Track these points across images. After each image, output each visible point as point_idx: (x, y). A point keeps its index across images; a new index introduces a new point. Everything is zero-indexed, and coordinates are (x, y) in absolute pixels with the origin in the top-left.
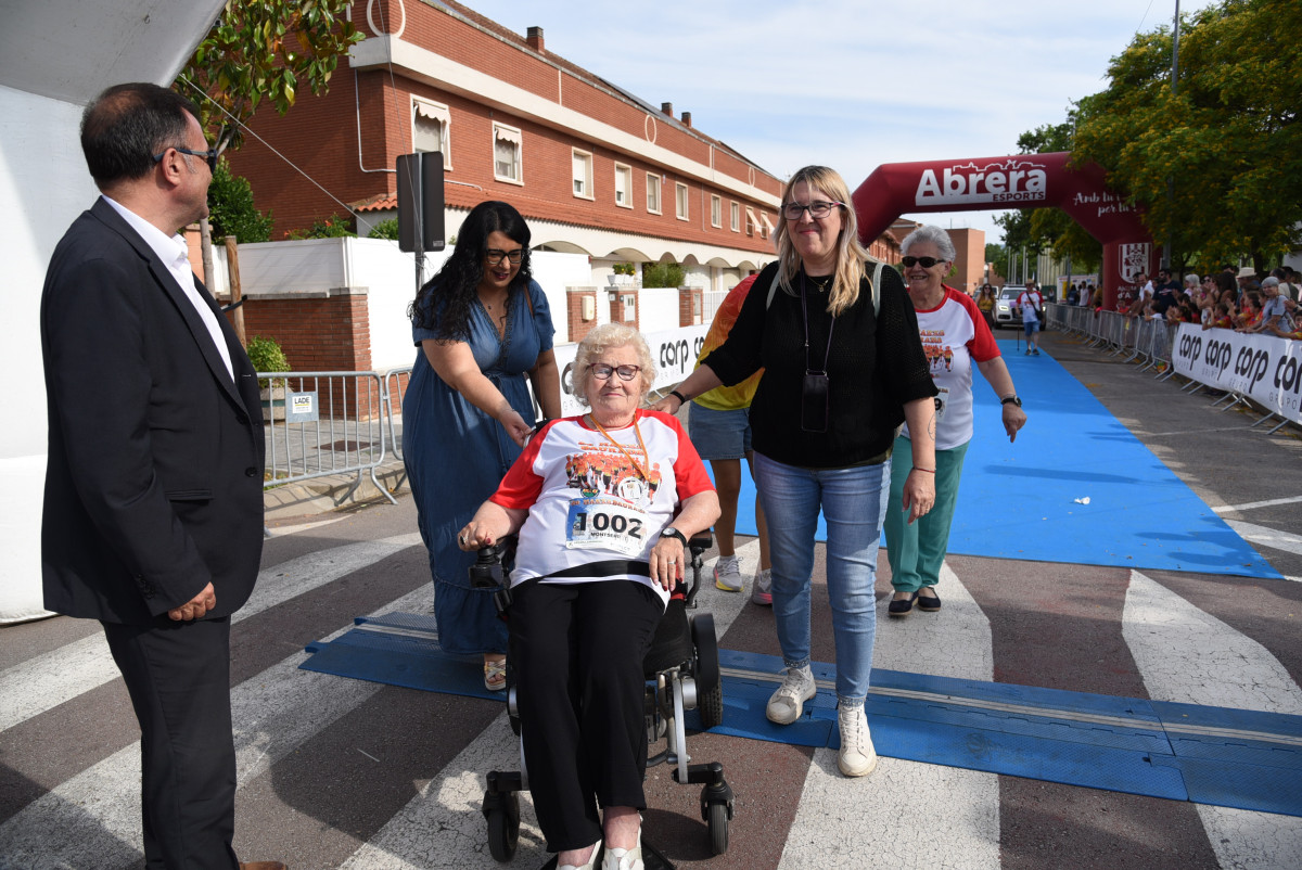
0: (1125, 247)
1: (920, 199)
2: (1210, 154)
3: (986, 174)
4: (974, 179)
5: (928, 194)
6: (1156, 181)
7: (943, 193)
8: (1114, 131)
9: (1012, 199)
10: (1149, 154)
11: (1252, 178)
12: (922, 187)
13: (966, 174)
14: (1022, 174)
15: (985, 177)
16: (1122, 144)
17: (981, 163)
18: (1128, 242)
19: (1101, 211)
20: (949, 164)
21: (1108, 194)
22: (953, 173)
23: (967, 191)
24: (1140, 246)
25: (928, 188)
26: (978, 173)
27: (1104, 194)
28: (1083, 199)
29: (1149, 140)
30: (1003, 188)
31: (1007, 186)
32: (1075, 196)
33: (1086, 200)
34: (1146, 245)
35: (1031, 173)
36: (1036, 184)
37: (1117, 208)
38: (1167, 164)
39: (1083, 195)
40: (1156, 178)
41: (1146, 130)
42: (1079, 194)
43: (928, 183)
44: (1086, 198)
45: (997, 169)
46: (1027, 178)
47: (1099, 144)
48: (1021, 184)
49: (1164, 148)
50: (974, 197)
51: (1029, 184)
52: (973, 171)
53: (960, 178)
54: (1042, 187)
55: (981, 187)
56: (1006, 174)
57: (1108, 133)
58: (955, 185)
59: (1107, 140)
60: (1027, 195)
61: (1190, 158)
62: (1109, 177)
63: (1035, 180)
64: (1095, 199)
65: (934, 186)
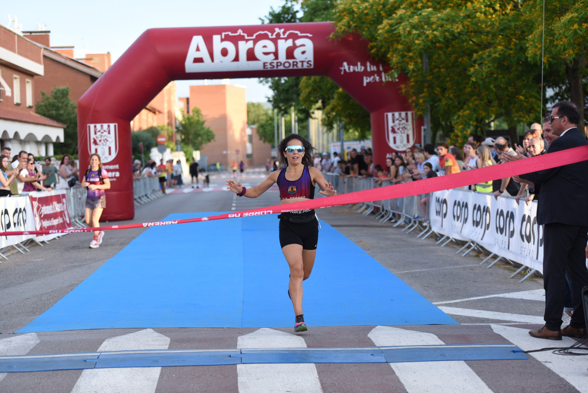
0: (390, 115)
1: (190, 66)
2: (452, 34)
3: (255, 41)
4: (244, 47)
5: (198, 60)
6: (411, 57)
7: (212, 60)
8: (372, 6)
9: (281, 68)
10: (402, 32)
11: (489, 56)
12: (192, 54)
13: (235, 40)
14: (290, 43)
15: (255, 44)
16: (378, 20)
17: (250, 30)
18: (392, 110)
19: (366, 80)
20: (218, 30)
21: (372, 63)
22: (222, 40)
23: (236, 59)
24: (403, 114)
25: (198, 55)
26: (247, 41)
27: (368, 64)
28: (349, 68)
29: (401, 20)
30: (272, 56)
31: (276, 54)
32: (341, 65)
33: (352, 70)
34: (410, 113)
35: (298, 42)
36: (303, 53)
37: (381, 77)
38: (417, 42)
39: (349, 64)
40: (411, 54)
41: (398, 8)
42: (345, 64)
43: (198, 49)
44: (352, 67)
45: (265, 37)
46: (295, 47)
47: (360, 18)
48: (290, 53)
49: (414, 27)
50: (244, 64)
51: (297, 53)
52: (242, 38)
53: (229, 46)
54: (310, 56)
55: (251, 56)
56: (275, 41)
57: (366, 8)
58: (224, 52)
59: (367, 14)
60: (295, 64)
61: (435, 36)
62: (372, 48)
63: (302, 49)
64: (359, 68)
65: (204, 53)
